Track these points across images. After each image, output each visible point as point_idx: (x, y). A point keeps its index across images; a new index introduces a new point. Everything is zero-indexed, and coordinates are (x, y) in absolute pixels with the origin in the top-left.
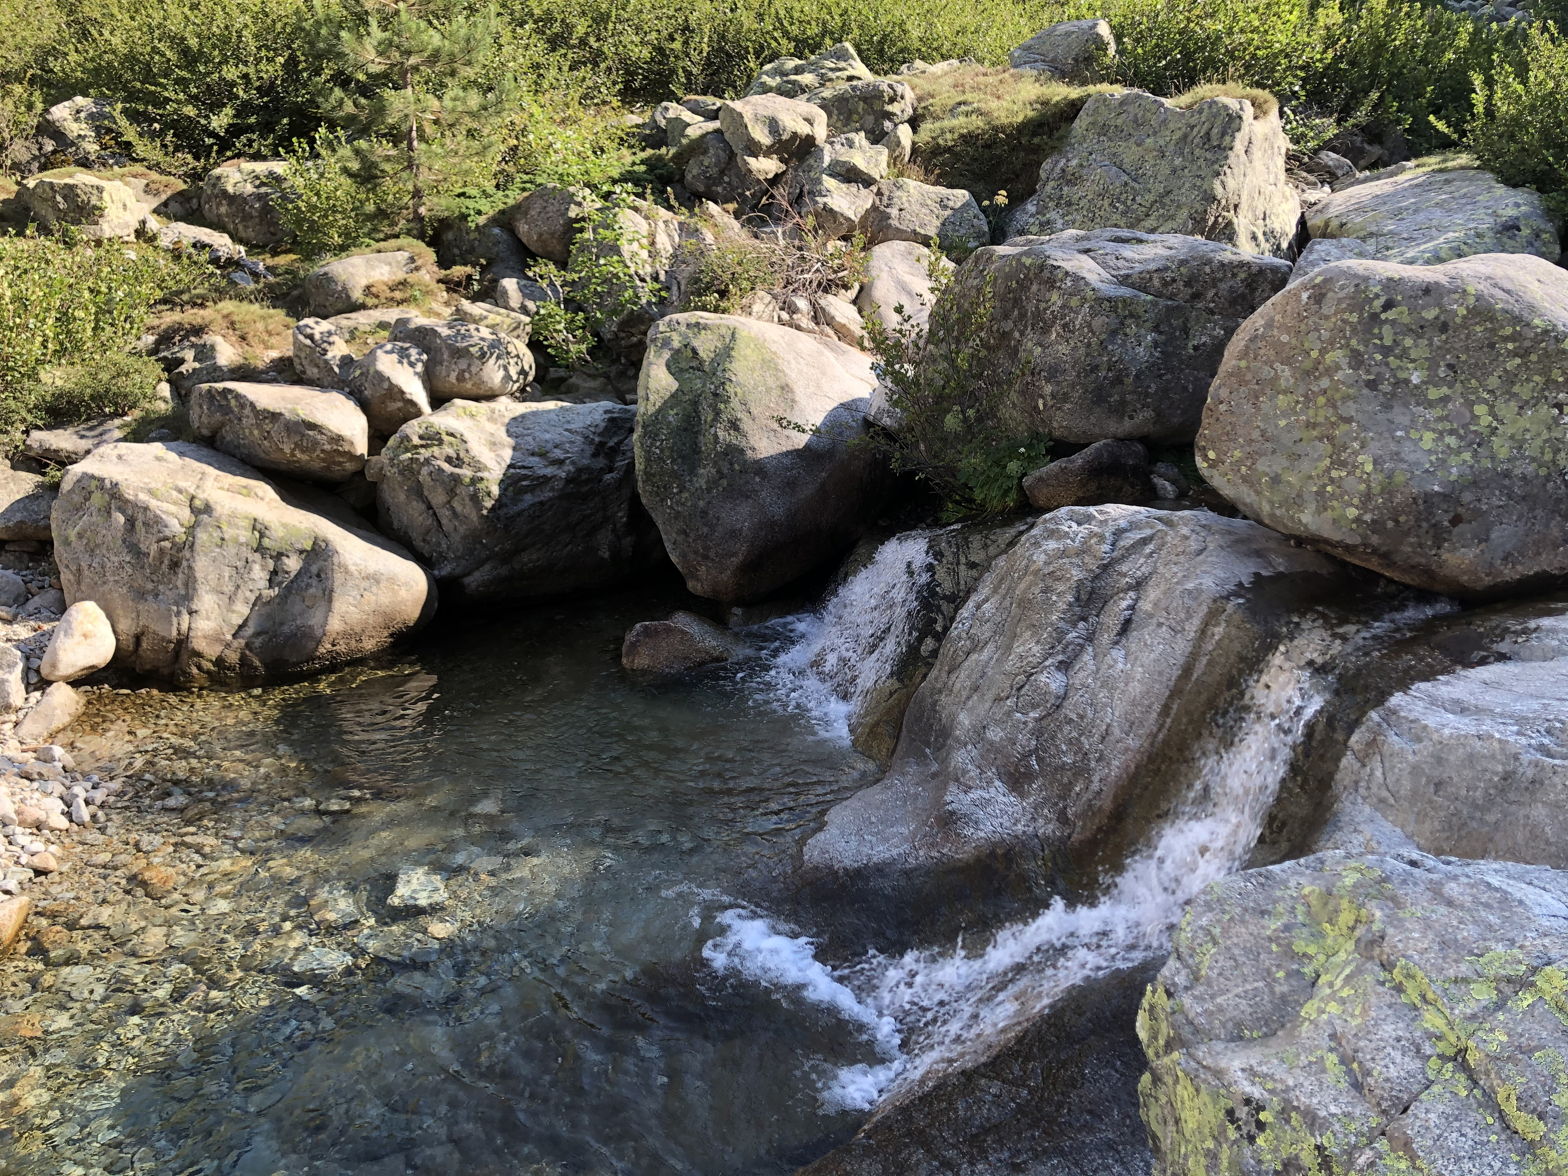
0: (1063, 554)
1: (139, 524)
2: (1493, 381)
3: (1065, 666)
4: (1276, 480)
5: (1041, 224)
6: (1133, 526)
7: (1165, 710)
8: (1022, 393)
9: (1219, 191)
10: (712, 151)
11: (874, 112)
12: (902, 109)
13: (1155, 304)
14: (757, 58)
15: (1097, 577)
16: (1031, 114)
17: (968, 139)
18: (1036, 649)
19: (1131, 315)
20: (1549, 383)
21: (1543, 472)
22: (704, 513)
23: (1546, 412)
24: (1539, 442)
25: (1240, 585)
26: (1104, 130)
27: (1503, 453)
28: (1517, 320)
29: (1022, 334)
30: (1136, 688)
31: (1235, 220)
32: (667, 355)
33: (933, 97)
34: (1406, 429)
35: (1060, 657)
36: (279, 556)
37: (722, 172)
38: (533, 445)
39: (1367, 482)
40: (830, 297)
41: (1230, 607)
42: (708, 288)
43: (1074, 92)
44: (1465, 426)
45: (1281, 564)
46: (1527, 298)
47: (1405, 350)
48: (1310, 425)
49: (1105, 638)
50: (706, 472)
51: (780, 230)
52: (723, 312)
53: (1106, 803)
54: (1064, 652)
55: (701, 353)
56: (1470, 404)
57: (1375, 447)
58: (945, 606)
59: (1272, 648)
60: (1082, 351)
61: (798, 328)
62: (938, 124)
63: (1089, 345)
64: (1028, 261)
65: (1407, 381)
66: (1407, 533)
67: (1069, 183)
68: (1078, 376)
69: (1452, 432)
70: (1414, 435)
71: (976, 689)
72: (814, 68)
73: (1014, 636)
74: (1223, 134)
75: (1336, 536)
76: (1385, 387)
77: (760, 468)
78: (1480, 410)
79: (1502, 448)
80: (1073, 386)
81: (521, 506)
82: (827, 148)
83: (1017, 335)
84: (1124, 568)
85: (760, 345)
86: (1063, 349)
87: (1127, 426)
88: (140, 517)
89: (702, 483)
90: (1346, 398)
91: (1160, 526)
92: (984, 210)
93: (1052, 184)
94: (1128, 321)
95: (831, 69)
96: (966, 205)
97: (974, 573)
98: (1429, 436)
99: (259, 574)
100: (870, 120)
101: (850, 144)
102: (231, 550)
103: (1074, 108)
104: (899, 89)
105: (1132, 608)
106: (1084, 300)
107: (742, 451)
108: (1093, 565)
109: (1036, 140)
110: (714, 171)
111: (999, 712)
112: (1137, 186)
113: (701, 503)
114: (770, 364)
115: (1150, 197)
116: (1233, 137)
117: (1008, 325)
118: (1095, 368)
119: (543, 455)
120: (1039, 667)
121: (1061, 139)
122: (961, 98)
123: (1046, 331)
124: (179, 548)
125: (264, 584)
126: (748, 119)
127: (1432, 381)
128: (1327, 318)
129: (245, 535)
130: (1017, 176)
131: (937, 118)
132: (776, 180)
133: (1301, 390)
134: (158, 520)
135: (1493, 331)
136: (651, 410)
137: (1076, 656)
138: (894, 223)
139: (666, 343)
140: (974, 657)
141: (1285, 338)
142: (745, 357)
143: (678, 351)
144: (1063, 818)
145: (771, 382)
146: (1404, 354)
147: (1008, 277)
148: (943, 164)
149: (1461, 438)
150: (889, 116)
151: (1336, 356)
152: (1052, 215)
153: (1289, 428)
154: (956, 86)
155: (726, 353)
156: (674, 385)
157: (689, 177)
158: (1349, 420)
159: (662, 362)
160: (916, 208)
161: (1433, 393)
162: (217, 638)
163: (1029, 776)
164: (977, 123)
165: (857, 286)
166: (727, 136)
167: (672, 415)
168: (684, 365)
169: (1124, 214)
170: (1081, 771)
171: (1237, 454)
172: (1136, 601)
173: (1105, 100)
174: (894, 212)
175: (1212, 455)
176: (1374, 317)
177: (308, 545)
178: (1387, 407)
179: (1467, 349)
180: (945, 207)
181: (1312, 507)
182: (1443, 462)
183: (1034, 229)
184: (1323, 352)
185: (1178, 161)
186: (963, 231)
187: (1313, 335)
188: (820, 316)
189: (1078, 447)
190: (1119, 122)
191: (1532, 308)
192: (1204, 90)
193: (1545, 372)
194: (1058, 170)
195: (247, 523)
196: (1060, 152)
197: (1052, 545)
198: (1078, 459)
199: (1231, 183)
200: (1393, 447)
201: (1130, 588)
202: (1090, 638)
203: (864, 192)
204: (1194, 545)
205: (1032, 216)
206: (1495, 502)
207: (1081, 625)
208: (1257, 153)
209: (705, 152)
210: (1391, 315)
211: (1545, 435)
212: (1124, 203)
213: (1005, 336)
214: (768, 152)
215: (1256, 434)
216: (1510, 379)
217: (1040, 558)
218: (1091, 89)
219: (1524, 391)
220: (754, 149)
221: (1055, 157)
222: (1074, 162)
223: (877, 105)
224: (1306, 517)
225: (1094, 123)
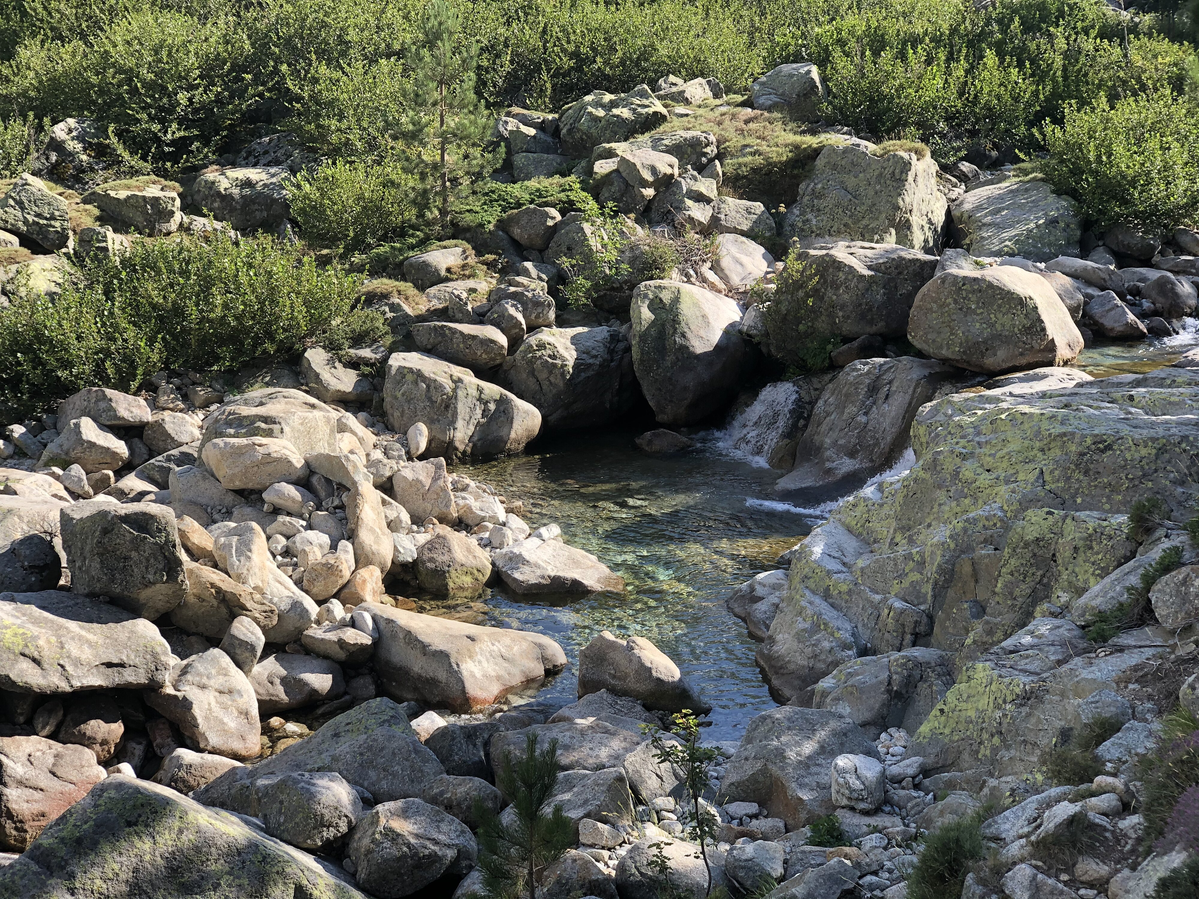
0: (860, 375)
1: (432, 388)
2: (995, 307)
4: (934, 341)
5: (803, 222)
6: (885, 364)
7: (904, 417)
8: (828, 316)
9: (901, 203)
10: (616, 184)
11: (697, 153)
12: (711, 148)
13: (883, 277)
15: (875, 381)
16: (790, 155)
17: (755, 170)
18: (854, 409)
19: (874, 282)
20: (1010, 307)
21: (1011, 334)
22: (670, 379)
23: (1010, 316)
24: (1009, 325)
25: (925, 376)
26: (835, 167)
27: (999, 329)
28: (1000, 288)
30: (893, 414)
31: (911, 218)
32: (647, 302)
34: (971, 322)
35: (864, 411)
36: (486, 403)
37: (622, 195)
38: (583, 349)
39: (961, 339)
40: (700, 267)
41: (922, 383)
43: (815, 142)
44: (988, 321)
45: (938, 369)
47: (970, 298)
48: (943, 322)
49: (880, 401)
50: (670, 359)
51: (666, 230)
53: (887, 450)
54: (865, 409)
55: (664, 301)
56: (989, 314)
57: (962, 329)
58: (808, 404)
60: (855, 297)
61: (693, 284)
62: (735, 161)
63: (857, 295)
64: (825, 258)
65: (971, 308)
66: (974, 354)
67: (817, 197)
68: (854, 308)
69: (984, 323)
70: (974, 324)
71: (831, 429)
72: (625, 103)
73: (844, 407)
74: (902, 172)
76: (965, 310)
78: (992, 316)
79: (998, 327)
80: (851, 312)
81: (581, 378)
82: (682, 181)
84: (885, 377)
86: (846, 296)
87: (874, 329)
88: (433, 385)
89: (669, 364)
90: (953, 313)
91: (895, 363)
92: (771, 214)
93: (807, 197)
94: (873, 285)
96: (762, 212)
97: (818, 392)
99: (479, 412)
101: (693, 178)
102: (470, 399)
103: (815, 153)
104: (710, 139)
105: (889, 390)
108: (872, 378)
109: (796, 172)
110: (617, 195)
111: (842, 434)
112: (856, 201)
113: (669, 374)
114: (696, 305)
115: (864, 208)
116: (907, 175)
119: (588, 353)
120: (857, 415)
122: (745, 142)
124: (450, 398)
125: (480, 416)
126: (639, 166)
127: (978, 307)
128: (946, 288)
129: (475, 393)
131: (732, 156)
132: (653, 199)
133: (940, 311)
134: (441, 386)
135: (994, 292)
136: (643, 329)
137: (870, 409)
138: (723, 223)
139: (646, 296)
140: (827, 419)
141: (933, 294)
142: (685, 302)
143: (652, 300)
144: (871, 461)
145: (698, 313)
146: (969, 300)
147: (818, 265)
148: (744, 186)
149: (987, 325)
150: (706, 155)
151: (950, 300)
152: (809, 216)
153: (937, 324)
155: (676, 300)
156: (653, 317)
158: (954, 320)
159: (646, 305)
160: (734, 213)
161: (979, 311)
162: (462, 442)
163: (857, 452)
164: (759, 160)
166: (624, 174)
167: (653, 331)
168: (656, 306)
169: (850, 217)
170: (877, 444)
171: (921, 333)
172: (890, 387)
173: (834, 149)
174: (722, 217)
175: (913, 334)
176: (960, 288)
177: (498, 397)
178: (965, 316)
179: (987, 298)
180: (750, 213)
181: (945, 349)
182: (982, 332)
183: (800, 224)
184: (946, 299)
185: (878, 187)
186: (762, 227)
187: (942, 294)
188: (701, 278)
189: (855, 339)
190: (843, 163)
192: (888, 144)
193: (1009, 304)
194: (809, 189)
195: (475, 387)
196: (810, 179)
197: (854, 373)
198: (856, 344)
199: (907, 199)
200: (968, 328)
201: (887, 383)
202: (874, 403)
203: (707, 207)
204: (908, 366)
206: (998, 343)
207: (871, 399)
208: (920, 179)
210: (965, 287)
211: (1011, 323)
212: (850, 211)
214: (651, 185)
215: (927, 326)
216: (1000, 306)
217: (849, 379)
219: (1004, 310)
220: (645, 184)
221: (808, 181)
222: (820, 186)
223: (698, 149)
224: (944, 352)
225: (828, 163)
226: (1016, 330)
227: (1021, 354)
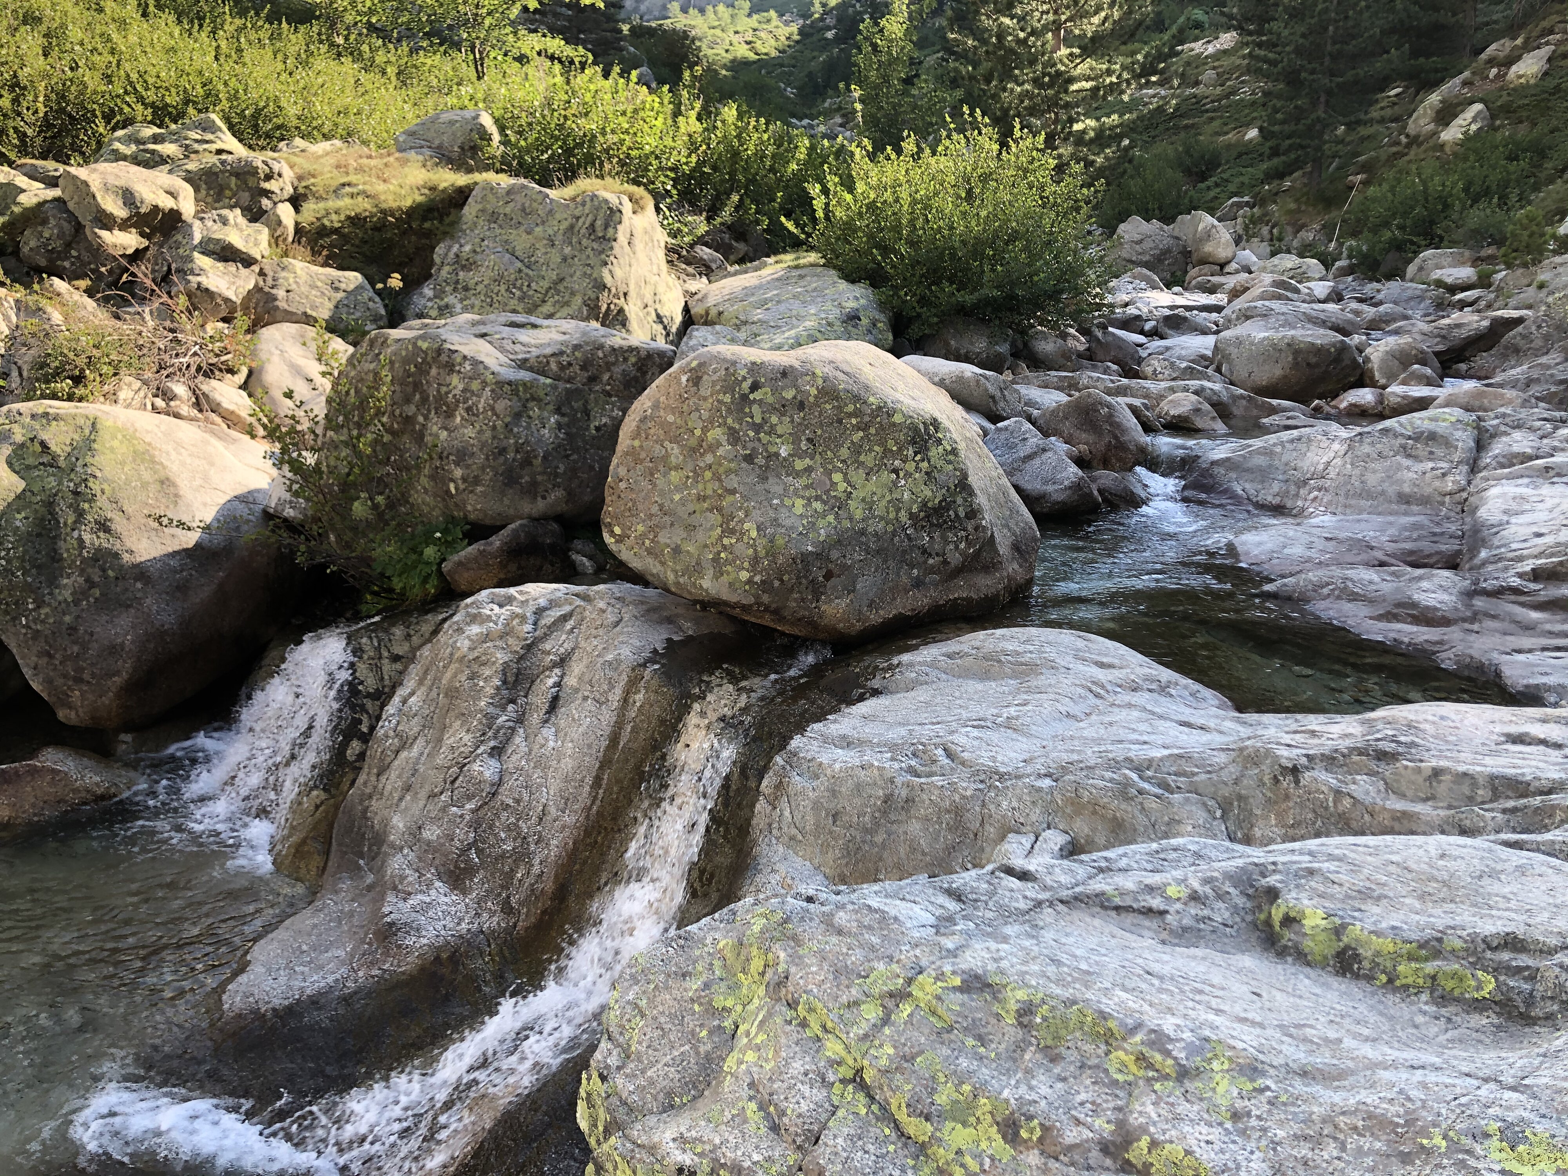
0: (487, 637)
2: (844, 452)
3: (497, 752)
4: (677, 550)
5: (440, 308)
6: (553, 604)
7: (597, 780)
8: (433, 477)
9: (608, 280)
10: (53, 222)
11: (249, 189)
12: (282, 186)
13: (554, 387)
14: (108, 123)
15: (521, 658)
16: (419, 199)
17: (355, 221)
18: (467, 738)
19: (533, 398)
20: (887, 451)
21: (890, 528)
22: (72, 629)
23: (887, 477)
24: (884, 503)
25: (655, 651)
26: (494, 217)
27: (858, 514)
28: (856, 398)
29: (426, 418)
30: (568, 764)
31: (626, 308)
32: (8, 450)
33: (314, 176)
34: (781, 497)
35: (492, 743)
37: (68, 246)
39: (754, 546)
40: (214, 383)
41: (647, 673)
42: (57, 374)
43: (462, 180)
44: (827, 492)
45: (689, 629)
46: (862, 379)
47: (773, 427)
48: (701, 498)
49: (535, 718)
50: (70, 582)
51: (147, 310)
52: (80, 400)
53: (548, 885)
54: (495, 737)
55: (53, 447)
56: (829, 473)
58: (369, 704)
59: (687, 709)
60: (488, 434)
61: (177, 416)
62: (322, 205)
63: (494, 428)
64: (424, 345)
65: (777, 455)
66: (791, 590)
67: (463, 267)
68: (487, 459)
69: (817, 498)
70: (788, 502)
71: (408, 788)
72: (176, 138)
73: (444, 728)
74: (606, 226)
75: (733, 598)
76: (760, 460)
77: (141, 572)
78: (837, 477)
79: (856, 510)
80: (483, 468)
82: (197, 224)
83: (421, 419)
84: (547, 646)
85: (130, 436)
86: (469, 432)
87: (540, 506)
89: (67, 594)
90: (729, 472)
91: (578, 602)
92: (379, 293)
93: (447, 269)
94: (531, 404)
95: (197, 141)
96: (359, 288)
97: (398, 666)
98: (799, 503)
100: (245, 197)
101: (225, 222)
103: (462, 195)
104: (276, 167)
105: (558, 684)
106: (484, 383)
107: (116, 556)
108: (516, 645)
109: (427, 225)
110: (58, 244)
111: (433, 809)
112: (530, 273)
113: (67, 619)
114: (144, 456)
115: (545, 284)
116: (615, 228)
117: (411, 410)
118: (503, 451)
120: (472, 756)
121: (453, 224)
122: (345, 180)
123: (450, 415)
126: (96, 188)
127: (797, 454)
128: (705, 399)
130: (411, 260)
131: (319, 198)
132: (137, 256)
133: (690, 466)
135: (840, 408)
137: (508, 740)
138: (282, 304)
139: (7, 436)
140: (404, 754)
141: (671, 418)
142: (112, 450)
143: (22, 445)
144: (507, 909)
145: (147, 476)
146: (772, 431)
147: (406, 361)
148: (332, 246)
149: (825, 503)
150: (267, 193)
151: (716, 434)
152: (450, 299)
153: (683, 502)
154: (338, 167)
155: (86, 446)
156: (21, 485)
157: (25, 250)
158: (733, 492)
159: (2, 458)
160: (304, 289)
161: (799, 465)
163: (470, 871)
164: (363, 206)
165: (244, 371)
166: (71, 205)
167: (20, 519)
168: (31, 461)
169: (521, 299)
170: (522, 856)
171: (641, 528)
172: (562, 677)
173: (492, 189)
174: (280, 293)
175: (617, 530)
176: (744, 397)
178: (764, 479)
179: (821, 426)
180: (337, 289)
181: (710, 573)
182: (812, 526)
183: (434, 313)
184: (705, 430)
185: (567, 250)
186: (358, 314)
187: (694, 415)
188: (201, 402)
189: (495, 529)
190: (508, 210)
191: (867, 388)
192: (585, 184)
193: (883, 443)
194: (451, 255)
196: (452, 237)
197: (475, 630)
198: (496, 542)
199: (618, 273)
200: (772, 514)
201: (555, 665)
202: (520, 720)
203: (244, 272)
204: (611, 618)
205: (430, 300)
206: (856, 557)
207: (510, 707)
208: (639, 245)
209: (44, 222)
210: (757, 395)
211: (888, 498)
212: (520, 289)
213: (408, 420)
214: (124, 225)
215: (655, 509)
216: (857, 450)
217: (464, 644)
218: (477, 177)
219: (868, 459)
220: (106, 221)
221: (448, 242)
222: (467, 248)
223: (252, 182)
224: (706, 583)
225: (483, 211)
226: (903, 516)
227: (918, 584)
